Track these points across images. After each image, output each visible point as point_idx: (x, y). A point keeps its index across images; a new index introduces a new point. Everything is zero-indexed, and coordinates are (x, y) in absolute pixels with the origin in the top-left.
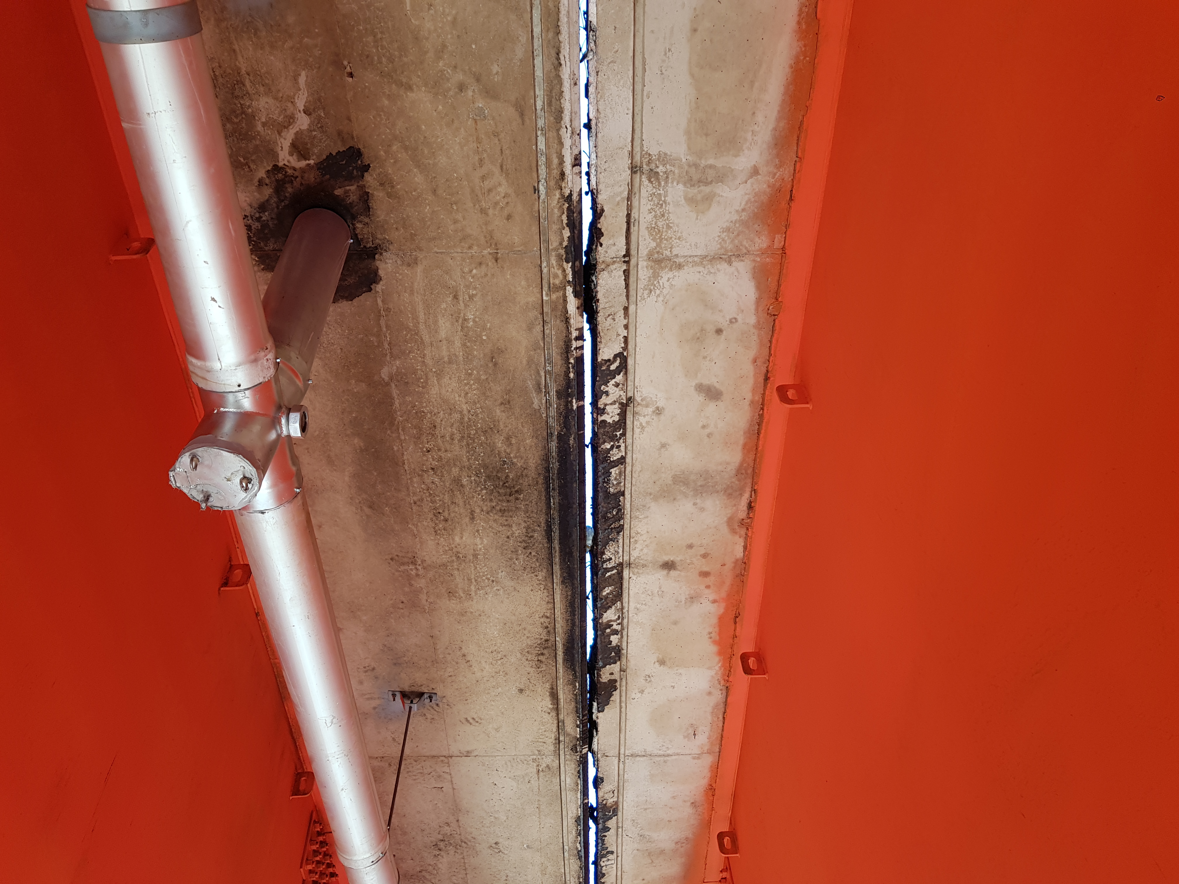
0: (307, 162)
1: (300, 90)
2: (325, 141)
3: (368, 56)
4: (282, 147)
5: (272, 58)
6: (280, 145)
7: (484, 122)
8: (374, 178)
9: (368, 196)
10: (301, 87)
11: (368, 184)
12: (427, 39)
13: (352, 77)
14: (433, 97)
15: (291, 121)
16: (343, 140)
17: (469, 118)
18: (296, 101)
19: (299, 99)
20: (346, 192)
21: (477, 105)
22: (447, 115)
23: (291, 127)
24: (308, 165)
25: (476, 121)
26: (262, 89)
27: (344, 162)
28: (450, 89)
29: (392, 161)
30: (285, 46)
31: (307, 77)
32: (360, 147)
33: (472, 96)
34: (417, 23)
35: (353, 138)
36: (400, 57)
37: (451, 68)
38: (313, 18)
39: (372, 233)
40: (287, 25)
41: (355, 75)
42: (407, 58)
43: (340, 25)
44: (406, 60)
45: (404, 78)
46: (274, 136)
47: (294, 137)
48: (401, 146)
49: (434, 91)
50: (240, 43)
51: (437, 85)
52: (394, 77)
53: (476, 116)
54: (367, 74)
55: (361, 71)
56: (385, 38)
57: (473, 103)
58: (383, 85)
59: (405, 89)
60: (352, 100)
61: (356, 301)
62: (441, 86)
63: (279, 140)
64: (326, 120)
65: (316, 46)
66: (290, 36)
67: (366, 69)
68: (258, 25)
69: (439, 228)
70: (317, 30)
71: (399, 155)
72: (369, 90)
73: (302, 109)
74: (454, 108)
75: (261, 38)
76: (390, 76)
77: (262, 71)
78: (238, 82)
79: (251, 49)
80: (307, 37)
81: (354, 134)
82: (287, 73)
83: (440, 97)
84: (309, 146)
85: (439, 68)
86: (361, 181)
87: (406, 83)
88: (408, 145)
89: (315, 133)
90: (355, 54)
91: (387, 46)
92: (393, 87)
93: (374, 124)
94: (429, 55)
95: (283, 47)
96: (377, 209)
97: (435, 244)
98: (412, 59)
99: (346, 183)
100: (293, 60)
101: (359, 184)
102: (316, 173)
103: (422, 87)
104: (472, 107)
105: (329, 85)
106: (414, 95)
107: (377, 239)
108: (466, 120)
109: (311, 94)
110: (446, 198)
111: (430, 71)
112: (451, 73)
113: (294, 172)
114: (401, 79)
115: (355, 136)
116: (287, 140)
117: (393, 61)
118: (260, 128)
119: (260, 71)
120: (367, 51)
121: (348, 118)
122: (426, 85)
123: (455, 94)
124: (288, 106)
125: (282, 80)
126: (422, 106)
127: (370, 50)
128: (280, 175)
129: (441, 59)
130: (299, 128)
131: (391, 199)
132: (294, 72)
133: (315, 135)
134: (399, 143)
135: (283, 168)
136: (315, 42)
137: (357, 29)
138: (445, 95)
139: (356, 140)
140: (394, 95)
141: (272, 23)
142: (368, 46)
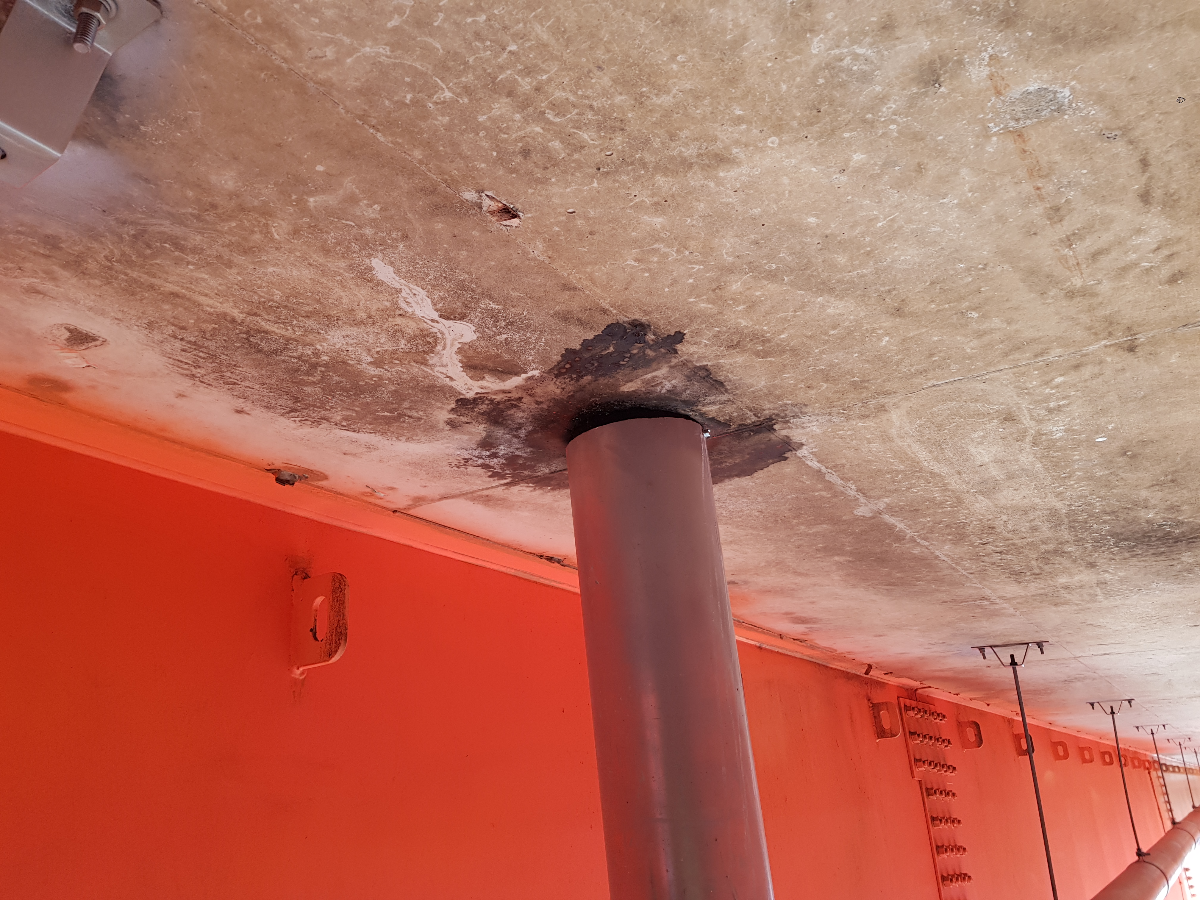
0: (524, 376)
1: (399, 291)
2: (538, 339)
3: (526, 153)
4: (449, 377)
5: (271, 269)
6: (441, 376)
7: (1054, 124)
8: (706, 345)
9: (707, 370)
10: (397, 286)
11: (696, 356)
13: (515, 216)
14: (820, 145)
15: (430, 340)
16: (580, 322)
17: (988, 137)
18: (410, 310)
19: (413, 304)
20: (649, 382)
21: (1015, 92)
22: (887, 165)
23: (439, 347)
24: (530, 378)
25: (1019, 135)
26: (311, 323)
27: (612, 349)
28: (883, 99)
29: (740, 308)
30: (276, 236)
31: (392, 264)
32: (637, 317)
33: (991, 77)
35: (605, 311)
36: (640, 100)
37: (868, 40)
38: (279, 145)
39: (747, 408)
40: (232, 195)
41: (519, 206)
42: (668, 92)
43: (374, 122)
44: (665, 100)
45: (687, 145)
46: (416, 369)
47: (460, 357)
48: (755, 278)
49: (816, 128)
50: (171, 279)
51: (823, 108)
52: (649, 158)
53: (1018, 120)
54: (556, 189)
55: (530, 191)
56: (550, 80)
57: (998, 93)
58: (622, 191)
59: (704, 168)
60: (550, 253)
61: (759, 474)
62: (842, 105)
63: (433, 370)
64: (513, 310)
65: (353, 200)
66: (266, 212)
67: (544, 181)
68: (162, 229)
69: (931, 355)
70: (320, 168)
71: (758, 293)
72: (587, 218)
73: (435, 315)
74: (917, 137)
75: (202, 249)
76: (632, 163)
77: (277, 298)
78: (248, 333)
79: (207, 277)
80: (311, 194)
81: (605, 305)
82: (338, 278)
83: (847, 135)
84: (506, 357)
85: (814, 62)
86: (675, 357)
87: (699, 155)
88: (777, 269)
89: (505, 336)
90: (483, 165)
91: (572, 98)
92: (660, 180)
93: (649, 270)
94: (753, 43)
95: (272, 239)
96: (741, 379)
97: (929, 377)
98: (688, 86)
99: (640, 372)
100: (326, 251)
101: (672, 364)
102: (557, 383)
103: (766, 139)
104: (993, 106)
105: (465, 253)
106: (744, 169)
107: (764, 410)
108: (977, 146)
109: (433, 286)
110: (938, 311)
111: (777, 85)
112: (870, 53)
113: (509, 395)
114: (675, 153)
115: (607, 307)
116: (449, 365)
117: (618, 124)
118: (373, 371)
119: (272, 300)
120: (516, 141)
121: (567, 287)
122: (779, 128)
123: (913, 100)
124: (399, 323)
125: (338, 291)
126: (785, 180)
127: (522, 133)
128: (484, 406)
129: (811, 31)
130: (459, 343)
131: (773, 357)
132: (351, 268)
133: (506, 339)
134: (746, 273)
135: (480, 398)
136: (341, 192)
137: (436, 103)
138: (864, 121)
139: (615, 311)
140: (673, 196)
141: (190, 210)
142: (508, 128)
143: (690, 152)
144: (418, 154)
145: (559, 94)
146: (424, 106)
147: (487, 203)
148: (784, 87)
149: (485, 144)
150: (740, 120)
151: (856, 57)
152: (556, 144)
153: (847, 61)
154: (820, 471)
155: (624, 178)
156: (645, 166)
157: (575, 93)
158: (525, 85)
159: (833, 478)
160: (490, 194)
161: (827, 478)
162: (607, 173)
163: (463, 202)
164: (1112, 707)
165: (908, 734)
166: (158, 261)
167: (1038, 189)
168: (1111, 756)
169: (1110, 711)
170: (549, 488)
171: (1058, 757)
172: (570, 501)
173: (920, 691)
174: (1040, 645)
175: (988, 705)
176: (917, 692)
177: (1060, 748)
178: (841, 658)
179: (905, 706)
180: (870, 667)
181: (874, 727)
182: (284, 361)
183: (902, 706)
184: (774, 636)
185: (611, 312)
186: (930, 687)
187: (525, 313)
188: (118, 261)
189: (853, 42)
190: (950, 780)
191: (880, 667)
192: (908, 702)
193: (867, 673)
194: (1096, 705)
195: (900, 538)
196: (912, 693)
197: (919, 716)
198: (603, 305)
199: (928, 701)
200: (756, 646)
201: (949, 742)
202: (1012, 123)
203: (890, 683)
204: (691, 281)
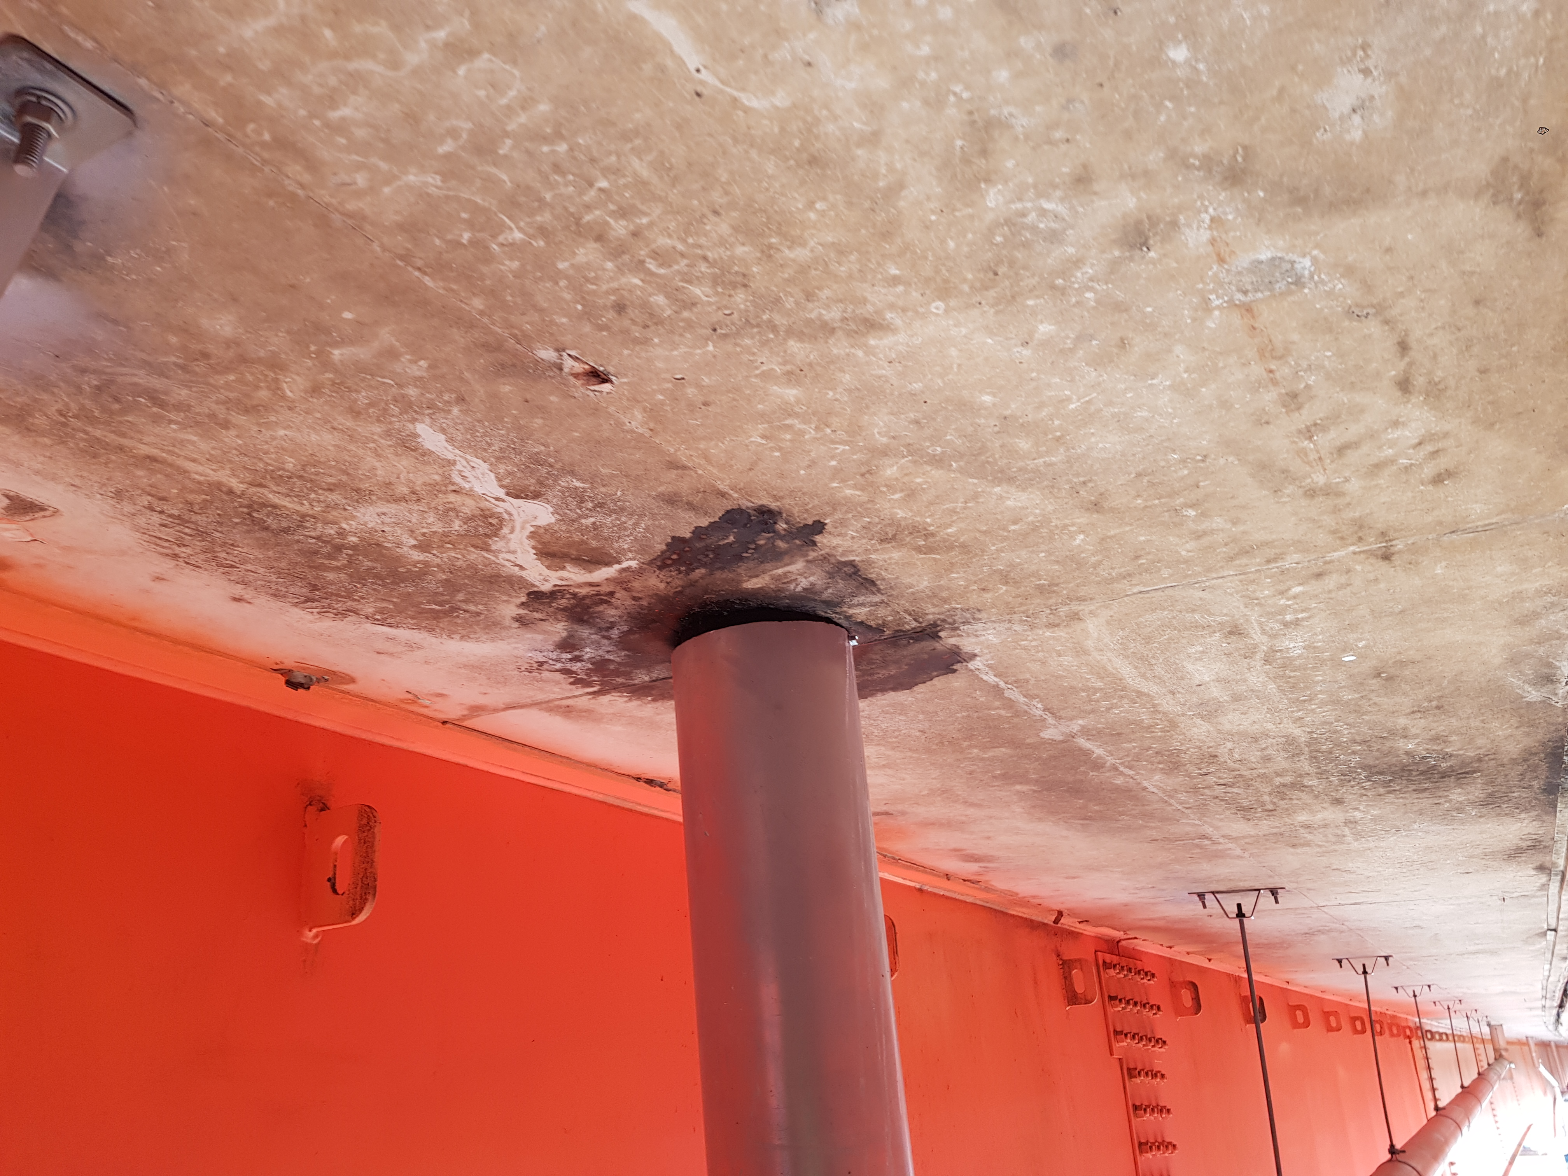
0: (617, 567)
1: (452, 463)
2: (636, 524)
3: (620, 308)
4: (517, 565)
5: (281, 432)
6: (506, 563)
7: (1291, 299)
8: (853, 538)
9: (854, 566)
10: (450, 457)
11: (840, 550)
12: (873, 139)
13: (606, 380)
14: (997, 313)
15: (494, 521)
16: (691, 506)
17: (1208, 310)
18: (467, 486)
19: (471, 479)
20: (777, 578)
21: (1243, 260)
22: (1082, 338)
23: (505, 531)
24: (624, 570)
25: (1248, 309)
26: (334, 497)
27: (731, 538)
28: (1078, 262)
29: (897, 496)
30: (289, 394)
31: (443, 431)
32: (765, 502)
33: (1213, 242)
34: (781, 99)
35: (723, 495)
36: (768, 253)
37: (1059, 193)
38: (293, 286)
39: (906, 611)
40: (228, 344)
41: (611, 369)
42: (804, 245)
43: (419, 263)
44: (801, 254)
45: (827, 307)
46: (474, 556)
47: (533, 543)
48: (915, 462)
49: (992, 293)
50: (146, 439)
51: (1002, 270)
52: (780, 320)
53: (1245, 293)
54: (659, 351)
55: (626, 352)
56: (651, 224)
57: (1221, 260)
58: (746, 357)
59: (850, 334)
60: (652, 425)
61: (921, 688)
62: (1025, 268)
63: (497, 557)
64: (603, 490)
65: (392, 354)
66: (276, 364)
67: (645, 342)
68: (136, 380)
69: (1137, 557)
70: (347, 315)
71: (918, 480)
72: (699, 386)
73: (501, 493)
74: (1120, 307)
75: (189, 406)
76: (758, 326)
77: (289, 466)
78: (249, 506)
79: (195, 438)
80: (336, 344)
81: (721, 486)
82: (372, 445)
83: (1030, 302)
84: (594, 544)
85: (989, 217)
86: (814, 551)
87: (844, 319)
88: (943, 453)
89: (592, 520)
90: (564, 320)
91: (680, 247)
92: (794, 345)
93: (780, 449)
94: (912, 192)
95: (284, 397)
96: (897, 578)
97: (1133, 582)
98: (830, 239)
99: (768, 566)
100: (355, 412)
101: (810, 558)
102: (661, 576)
103: (928, 304)
104: (1216, 275)
105: (540, 421)
106: (901, 337)
107: (927, 614)
108: (1194, 320)
109: (498, 459)
110: (1146, 507)
111: (943, 242)
112: (1061, 209)
113: (597, 589)
114: (813, 316)
115: (726, 489)
116: (519, 550)
117: (739, 279)
118: (417, 556)
119: (283, 469)
120: (607, 293)
121: (674, 465)
122: (945, 292)
123: (1114, 266)
124: (453, 500)
125: (371, 460)
126: (953, 352)
127: (615, 285)
128: (564, 601)
129: (987, 181)
130: (532, 526)
131: (938, 554)
132: (388, 434)
133: (594, 523)
134: (904, 457)
135: (559, 591)
136: (376, 344)
137: (502, 245)
138: (1053, 287)
139: (736, 495)
140: (810, 365)
141: (173, 359)
142: (597, 278)
143: (833, 315)
144: (478, 303)
145: (663, 242)
146: (487, 248)
147: (568, 363)
148: (951, 244)
149: (567, 296)
150: (895, 281)
151: (1043, 213)
152: (660, 300)
153: (1032, 217)
154: (997, 686)
155: (748, 341)
156: (774, 328)
157: (684, 241)
158: (619, 228)
159: (1013, 694)
160: (573, 353)
161: (1006, 695)
162: (726, 336)
163: (537, 362)
164: (1364, 966)
165: (1107, 999)
166: (130, 419)
167: (1271, 371)
168: (1363, 1023)
169: (1362, 970)
170: (650, 698)
171: (1296, 1025)
172: (674, 715)
173: (1123, 943)
174: (1274, 892)
175: (1210, 960)
176: (1120, 944)
177: (1299, 1014)
178: (1024, 902)
179: (1104, 962)
180: (1060, 914)
181: (1064, 991)
182: (298, 541)
183: (1101, 962)
184: (939, 876)
185: (731, 496)
186: (1136, 938)
187: (619, 493)
188: (75, 417)
189: (1040, 195)
190: (1159, 1058)
191: (1073, 913)
192: (1108, 958)
193: (1056, 921)
194: (1344, 962)
195: (1097, 765)
196: (1113, 946)
197: (1121, 976)
198: (721, 487)
199: (1134, 955)
200: (915, 888)
201: (1159, 1008)
202: (1239, 296)
203: (1085, 933)
204: (833, 463)
